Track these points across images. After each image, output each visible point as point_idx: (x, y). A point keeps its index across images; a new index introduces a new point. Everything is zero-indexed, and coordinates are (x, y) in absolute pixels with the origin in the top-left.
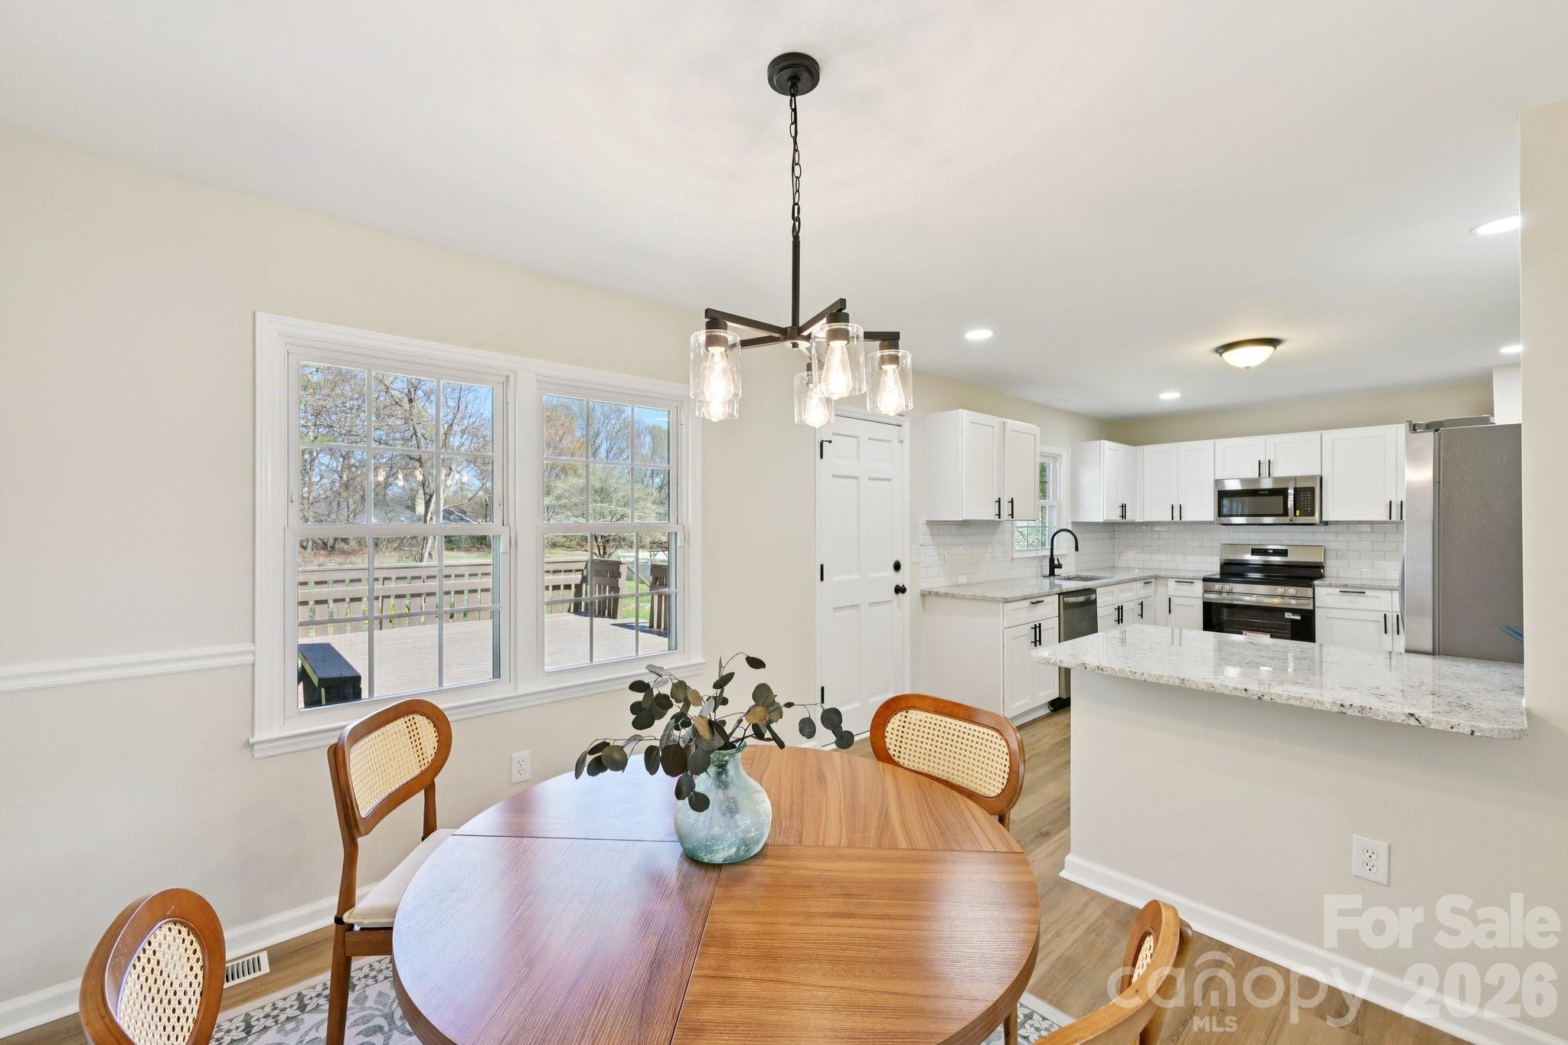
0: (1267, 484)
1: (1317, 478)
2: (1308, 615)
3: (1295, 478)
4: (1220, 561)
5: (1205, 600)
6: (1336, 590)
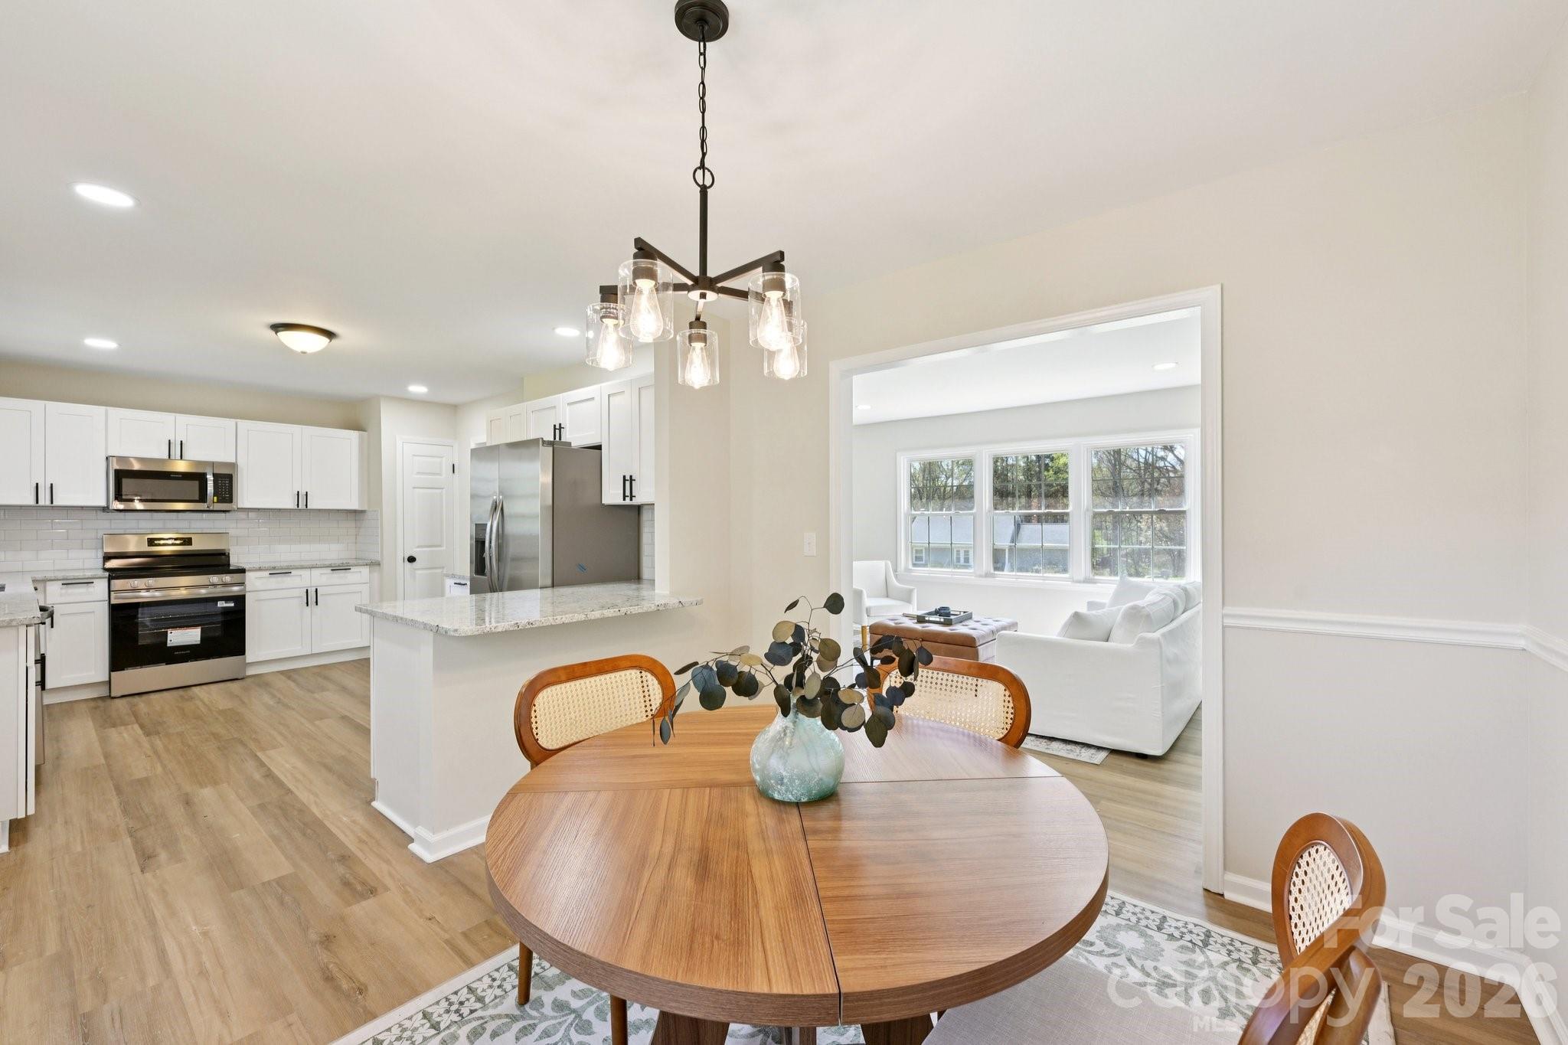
0: (181, 467)
1: (233, 466)
2: (240, 600)
3: (213, 464)
4: (100, 555)
5: (113, 602)
6: (267, 573)
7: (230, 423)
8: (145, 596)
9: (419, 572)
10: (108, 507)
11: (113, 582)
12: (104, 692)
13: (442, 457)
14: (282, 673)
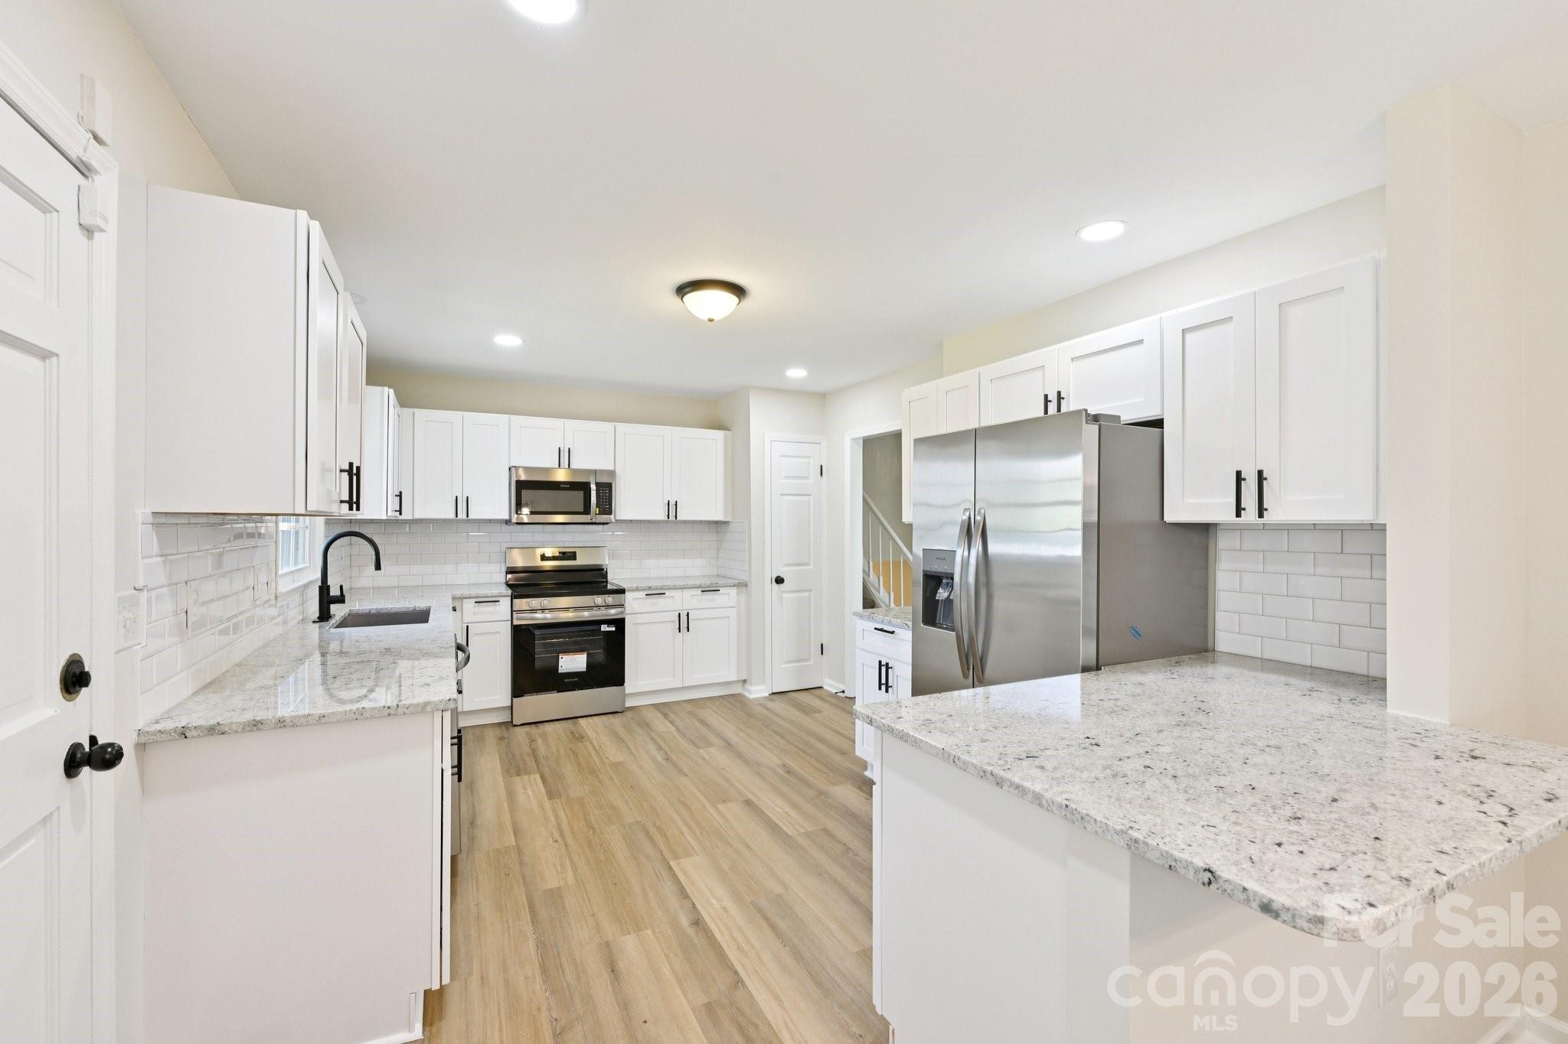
0: (561, 476)
1: (612, 473)
2: (620, 624)
3: (595, 472)
4: (504, 570)
5: (516, 622)
6: (642, 594)
7: (608, 427)
8: (540, 617)
9: (786, 595)
10: (510, 520)
11: (514, 600)
12: (505, 717)
13: (810, 457)
14: (655, 706)
